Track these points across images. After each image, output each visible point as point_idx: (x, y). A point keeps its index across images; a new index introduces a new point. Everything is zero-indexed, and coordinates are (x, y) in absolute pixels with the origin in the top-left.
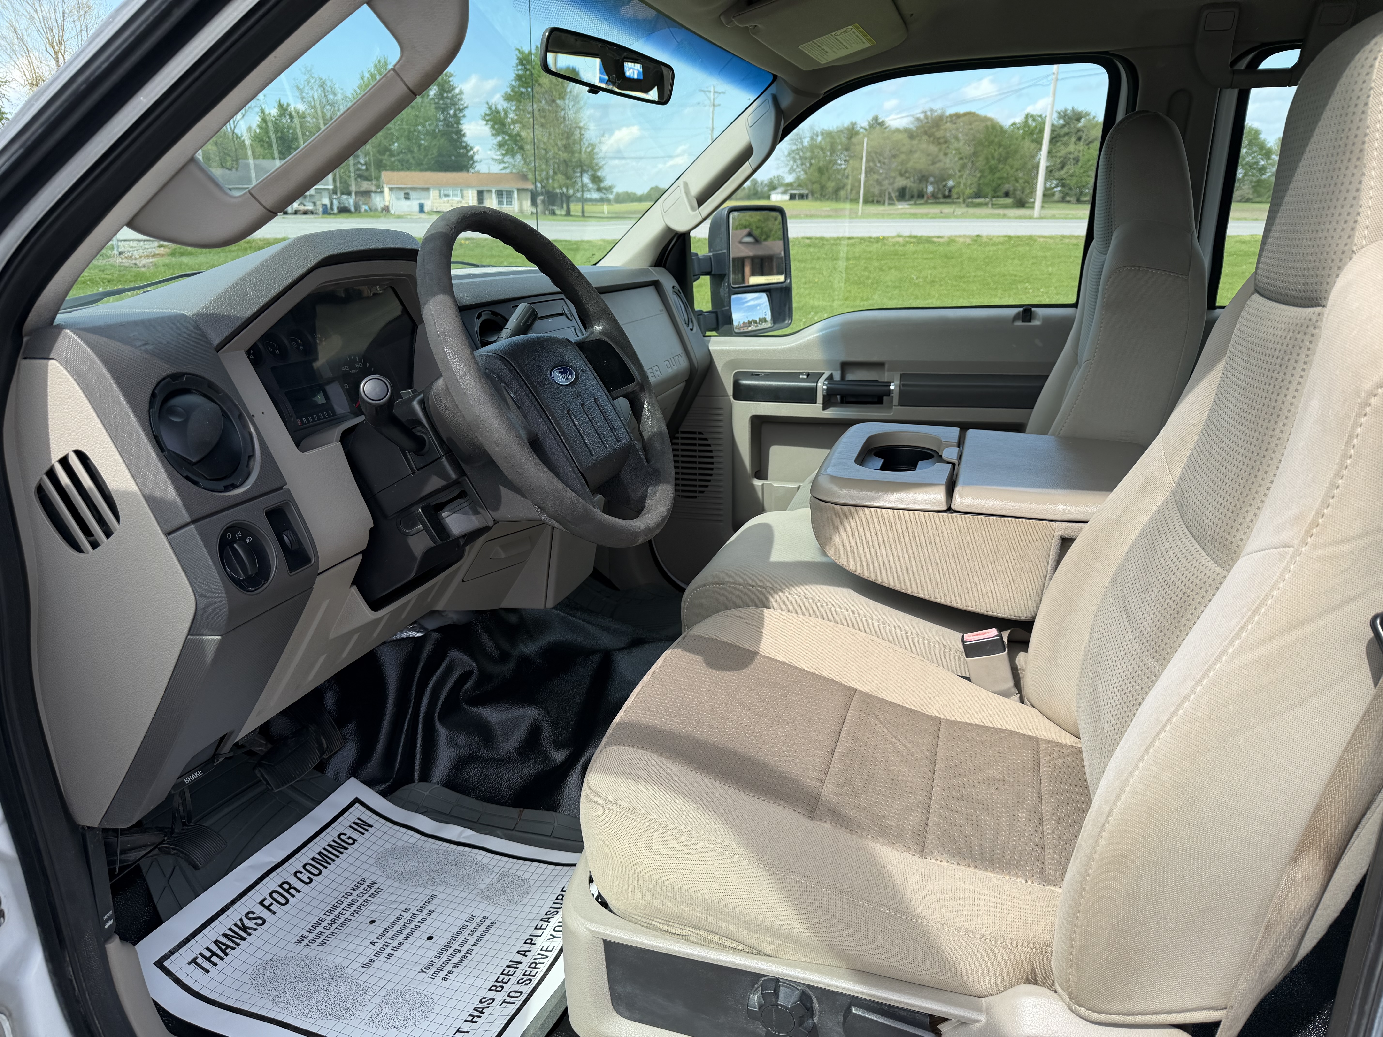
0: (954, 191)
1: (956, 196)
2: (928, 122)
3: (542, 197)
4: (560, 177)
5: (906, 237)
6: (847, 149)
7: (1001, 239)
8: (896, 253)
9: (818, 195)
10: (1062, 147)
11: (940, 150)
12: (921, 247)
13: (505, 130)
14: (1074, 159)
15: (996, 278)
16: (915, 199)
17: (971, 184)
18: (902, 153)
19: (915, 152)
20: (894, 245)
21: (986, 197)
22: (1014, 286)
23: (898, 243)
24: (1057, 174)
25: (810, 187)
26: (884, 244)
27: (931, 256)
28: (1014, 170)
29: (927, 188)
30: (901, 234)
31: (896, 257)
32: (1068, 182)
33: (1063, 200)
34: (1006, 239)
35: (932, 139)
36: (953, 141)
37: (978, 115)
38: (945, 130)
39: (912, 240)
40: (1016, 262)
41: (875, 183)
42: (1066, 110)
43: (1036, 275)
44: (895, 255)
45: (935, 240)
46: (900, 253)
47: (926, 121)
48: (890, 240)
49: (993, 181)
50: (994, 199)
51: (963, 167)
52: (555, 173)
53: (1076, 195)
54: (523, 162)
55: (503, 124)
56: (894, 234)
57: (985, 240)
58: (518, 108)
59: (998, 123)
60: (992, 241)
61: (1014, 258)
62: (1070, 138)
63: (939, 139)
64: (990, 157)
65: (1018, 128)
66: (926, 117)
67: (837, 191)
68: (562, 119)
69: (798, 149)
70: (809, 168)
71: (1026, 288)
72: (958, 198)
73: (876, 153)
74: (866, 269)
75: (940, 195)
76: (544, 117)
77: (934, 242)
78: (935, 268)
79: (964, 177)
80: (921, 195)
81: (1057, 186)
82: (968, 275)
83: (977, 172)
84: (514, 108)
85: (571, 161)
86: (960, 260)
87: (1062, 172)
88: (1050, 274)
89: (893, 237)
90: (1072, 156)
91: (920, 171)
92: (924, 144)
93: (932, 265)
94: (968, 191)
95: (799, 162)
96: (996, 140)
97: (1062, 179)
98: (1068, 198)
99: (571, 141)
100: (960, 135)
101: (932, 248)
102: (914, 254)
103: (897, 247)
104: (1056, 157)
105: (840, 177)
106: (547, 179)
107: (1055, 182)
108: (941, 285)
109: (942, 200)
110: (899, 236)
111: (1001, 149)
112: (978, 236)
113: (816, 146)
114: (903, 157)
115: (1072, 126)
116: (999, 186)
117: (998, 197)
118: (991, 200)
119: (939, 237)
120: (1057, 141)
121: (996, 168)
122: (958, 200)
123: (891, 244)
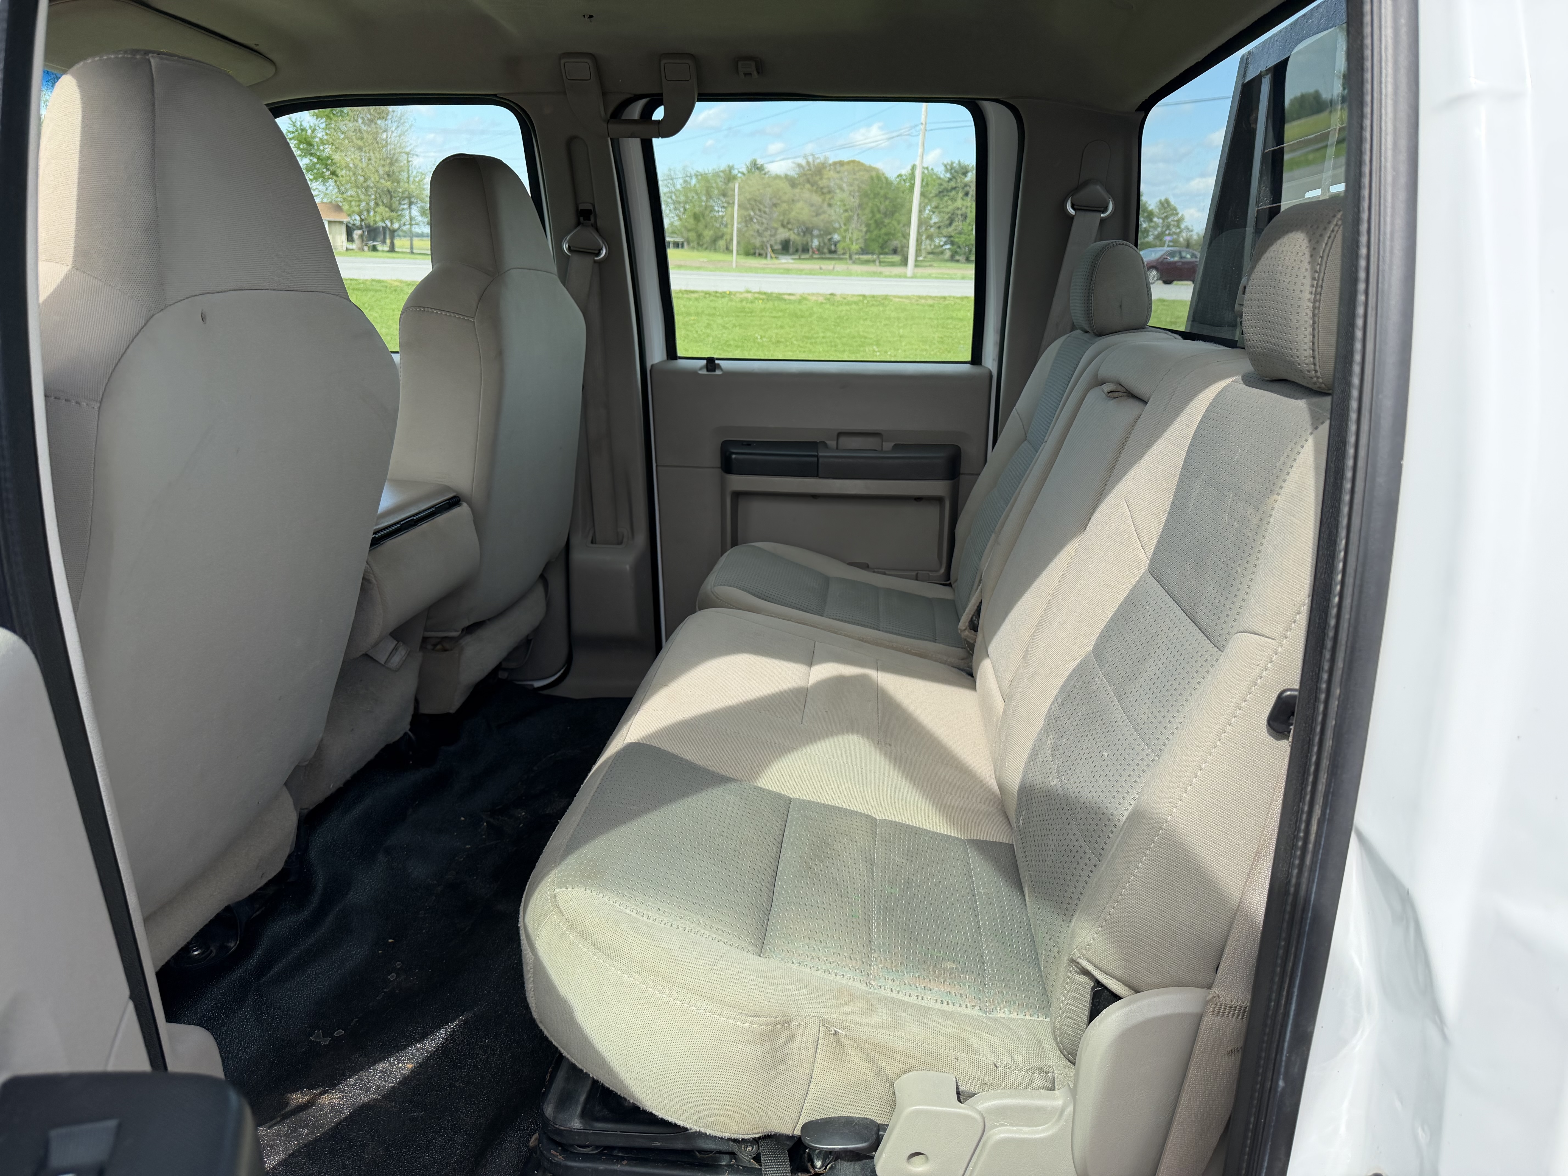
0: (840, 247)
1: (842, 252)
2: (810, 170)
3: (359, 232)
4: (381, 209)
5: (755, 293)
6: (724, 195)
7: (856, 299)
8: (743, 310)
9: (694, 244)
10: (950, 202)
11: (824, 200)
12: (770, 305)
13: (313, 151)
14: (962, 215)
15: (845, 340)
16: (800, 253)
17: (857, 240)
18: (784, 202)
19: (798, 201)
20: (741, 301)
21: (873, 254)
22: (862, 349)
23: (747, 299)
24: (945, 231)
25: (685, 235)
26: (731, 300)
27: (780, 314)
28: (901, 225)
29: (812, 242)
30: (749, 290)
31: (743, 314)
32: (957, 240)
33: (952, 259)
34: (861, 298)
35: (815, 188)
36: (838, 191)
37: (862, 164)
38: (829, 179)
39: (762, 297)
40: (868, 323)
41: (756, 234)
42: (952, 163)
43: (887, 337)
44: (741, 312)
45: (786, 297)
46: (747, 310)
47: (807, 168)
48: (738, 295)
49: (880, 237)
50: (882, 256)
51: (848, 220)
52: (377, 204)
53: (965, 254)
54: (336, 190)
55: (310, 144)
56: (742, 290)
57: (838, 298)
58: (327, 126)
59: (883, 174)
60: (846, 301)
61: (866, 319)
62: (957, 193)
63: (822, 188)
64: (875, 210)
65: (904, 180)
66: (808, 163)
67: (715, 240)
68: (384, 143)
69: (671, 192)
70: (684, 213)
71: (874, 351)
72: (844, 254)
73: (755, 201)
74: (708, 326)
75: (826, 250)
76: (362, 139)
77: (785, 300)
78: (782, 327)
79: (850, 231)
80: (805, 249)
81: (945, 243)
82: (816, 336)
83: (863, 226)
84: (323, 125)
85: (395, 191)
86: (809, 319)
87: (950, 229)
88: (901, 337)
89: (741, 293)
90: (959, 212)
91: (804, 223)
92: (807, 193)
93: (779, 323)
94: (855, 247)
95: (672, 207)
96: (882, 192)
97: (951, 237)
98: (957, 257)
99: (395, 168)
100: (845, 185)
101: (783, 306)
102: (761, 312)
103: (744, 303)
104: (944, 212)
105: (718, 225)
106: (368, 212)
107: (944, 239)
108: (787, 346)
109: (828, 256)
110: (748, 292)
111: (887, 202)
112: (832, 294)
113: (690, 190)
114: (785, 206)
115: (959, 181)
116: (886, 242)
117: (886, 254)
118: (878, 257)
119: (790, 294)
120: (944, 196)
121: (882, 223)
122: (844, 257)
123: (738, 300)
